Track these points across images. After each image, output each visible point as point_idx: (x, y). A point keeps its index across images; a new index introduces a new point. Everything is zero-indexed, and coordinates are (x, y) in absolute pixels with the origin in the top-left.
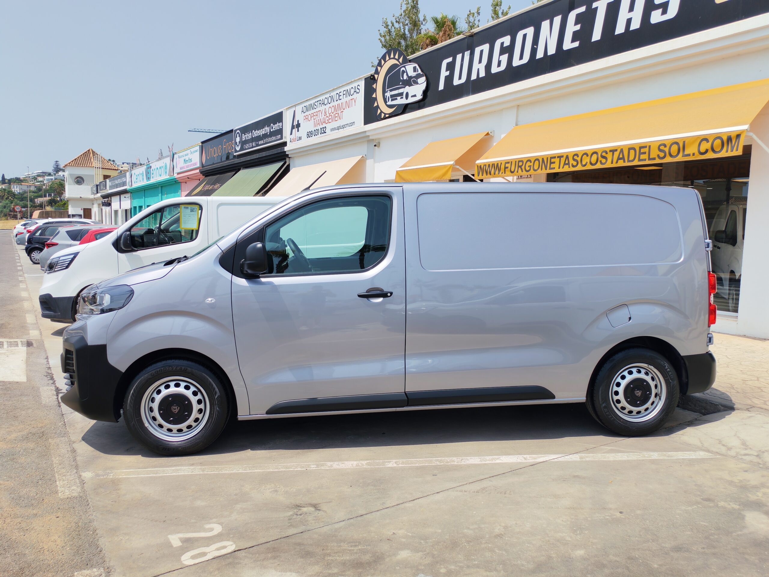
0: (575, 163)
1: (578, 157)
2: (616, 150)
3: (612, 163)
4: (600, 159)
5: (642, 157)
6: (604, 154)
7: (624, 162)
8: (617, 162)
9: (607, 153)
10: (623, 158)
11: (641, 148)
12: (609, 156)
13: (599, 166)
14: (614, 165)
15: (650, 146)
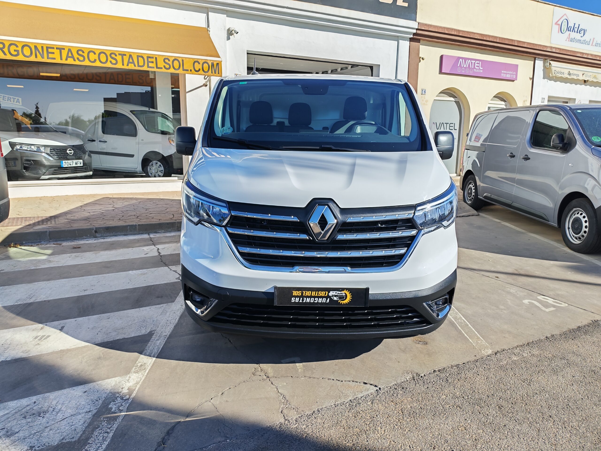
0: (81, 58)
1: (83, 52)
2: (125, 55)
3: (123, 65)
4: (110, 59)
5: (151, 65)
6: (113, 56)
7: (135, 66)
8: (128, 65)
9: (116, 55)
10: (133, 62)
11: (148, 57)
12: (119, 58)
13: (109, 65)
14: (125, 67)
15: (156, 58)
